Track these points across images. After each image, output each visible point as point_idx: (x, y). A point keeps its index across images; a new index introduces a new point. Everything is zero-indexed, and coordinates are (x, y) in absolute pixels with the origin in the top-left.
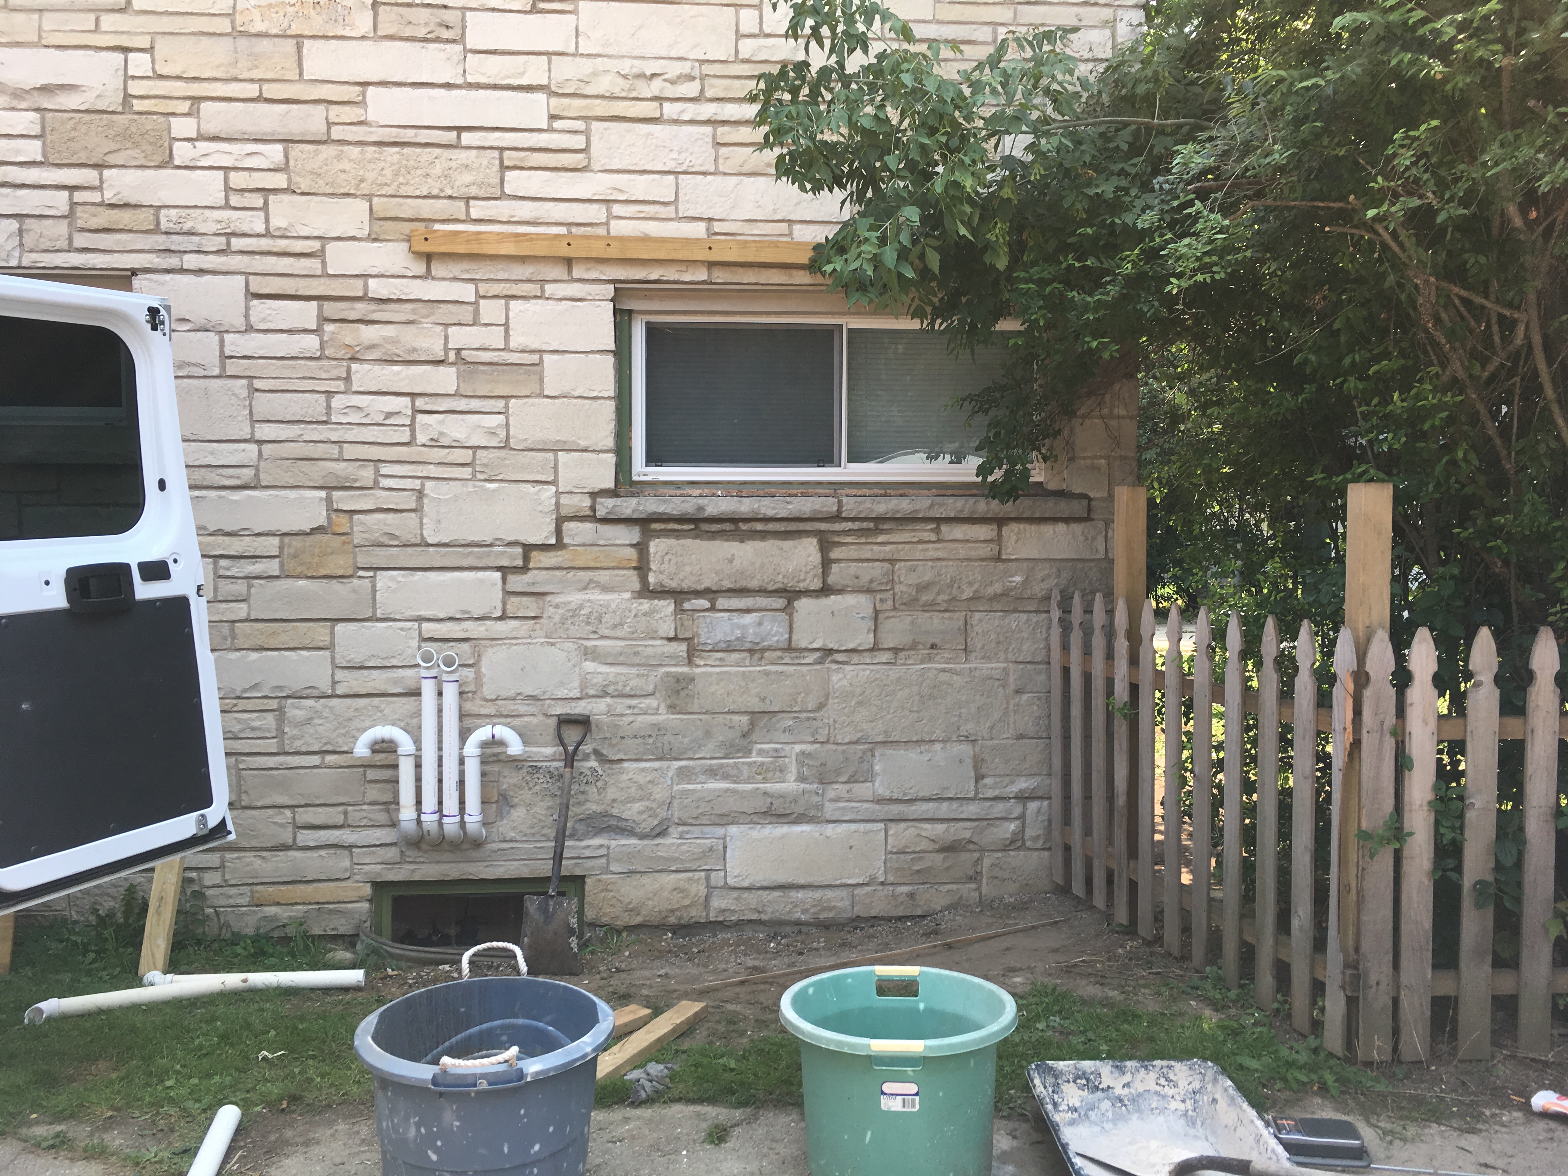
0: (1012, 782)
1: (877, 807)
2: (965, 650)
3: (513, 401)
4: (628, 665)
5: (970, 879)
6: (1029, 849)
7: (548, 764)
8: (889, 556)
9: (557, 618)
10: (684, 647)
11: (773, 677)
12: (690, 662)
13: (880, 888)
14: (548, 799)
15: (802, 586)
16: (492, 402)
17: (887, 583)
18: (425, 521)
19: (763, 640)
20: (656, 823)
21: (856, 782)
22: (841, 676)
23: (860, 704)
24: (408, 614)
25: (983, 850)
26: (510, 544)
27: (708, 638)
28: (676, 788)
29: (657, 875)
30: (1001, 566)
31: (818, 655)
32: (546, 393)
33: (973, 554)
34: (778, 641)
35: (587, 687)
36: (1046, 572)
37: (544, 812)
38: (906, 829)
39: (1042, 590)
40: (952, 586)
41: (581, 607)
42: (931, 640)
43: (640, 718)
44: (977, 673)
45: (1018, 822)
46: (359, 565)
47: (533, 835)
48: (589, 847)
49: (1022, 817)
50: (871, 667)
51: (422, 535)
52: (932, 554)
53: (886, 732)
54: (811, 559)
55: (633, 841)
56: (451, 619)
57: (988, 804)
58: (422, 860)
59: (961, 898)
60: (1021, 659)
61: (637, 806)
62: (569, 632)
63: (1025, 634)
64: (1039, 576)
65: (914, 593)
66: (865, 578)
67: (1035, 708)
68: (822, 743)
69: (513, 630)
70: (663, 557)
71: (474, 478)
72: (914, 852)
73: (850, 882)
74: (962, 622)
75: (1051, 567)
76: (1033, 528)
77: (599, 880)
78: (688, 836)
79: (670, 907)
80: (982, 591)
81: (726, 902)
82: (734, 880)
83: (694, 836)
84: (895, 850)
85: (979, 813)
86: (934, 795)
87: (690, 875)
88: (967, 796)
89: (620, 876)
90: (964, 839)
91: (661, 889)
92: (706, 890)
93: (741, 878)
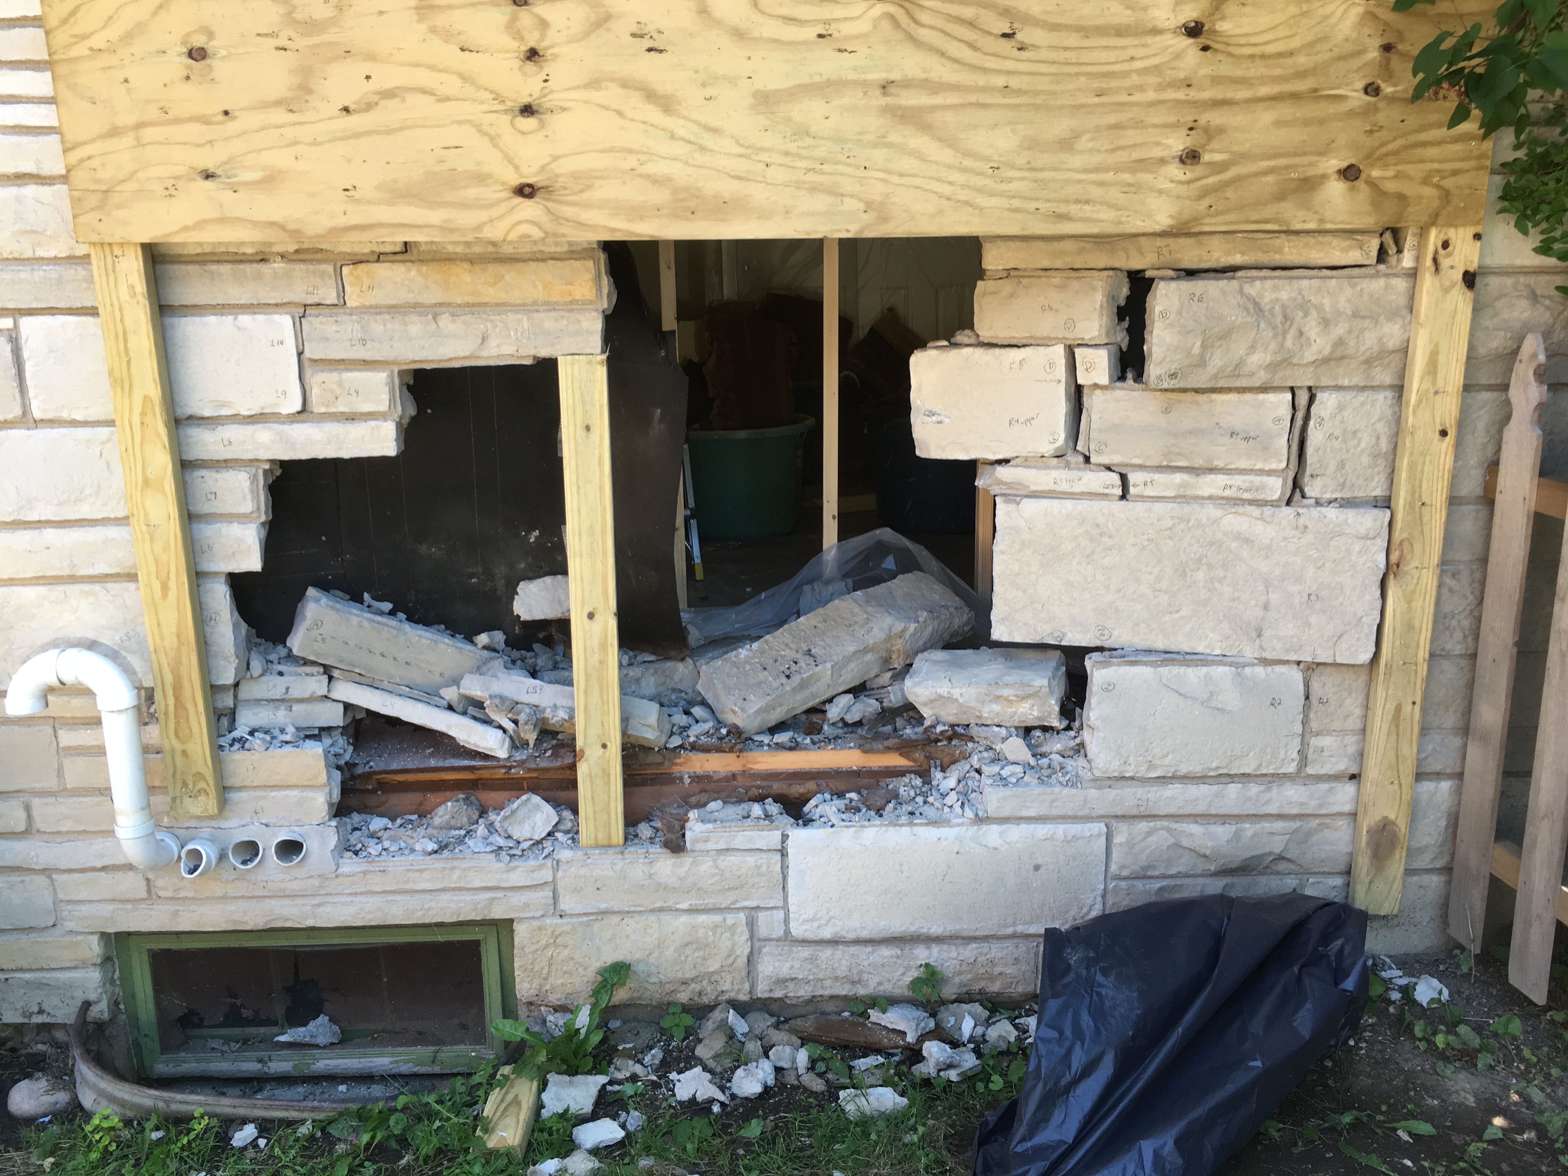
1: (1093, 792)
25: (1305, 873)
29: (653, 917)
38: (1149, 834)
48: (516, 867)
57: (1324, 786)
58: (190, 894)
65: (1196, 351)
72: (1162, 877)
73: (1032, 930)
77: (540, 928)
78: (710, 846)
79: (680, 975)
80: (1352, 343)
81: (788, 965)
82: (804, 927)
83: (722, 845)
84: (1125, 873)
85: (1303, 804)
86: (1212, 770)
87: (717, 918)
88: (1281, 771)
89: (581, 919)
90: (1270, 853)
91: (661, 944)
92: (749, 944)
93: (816, 924)
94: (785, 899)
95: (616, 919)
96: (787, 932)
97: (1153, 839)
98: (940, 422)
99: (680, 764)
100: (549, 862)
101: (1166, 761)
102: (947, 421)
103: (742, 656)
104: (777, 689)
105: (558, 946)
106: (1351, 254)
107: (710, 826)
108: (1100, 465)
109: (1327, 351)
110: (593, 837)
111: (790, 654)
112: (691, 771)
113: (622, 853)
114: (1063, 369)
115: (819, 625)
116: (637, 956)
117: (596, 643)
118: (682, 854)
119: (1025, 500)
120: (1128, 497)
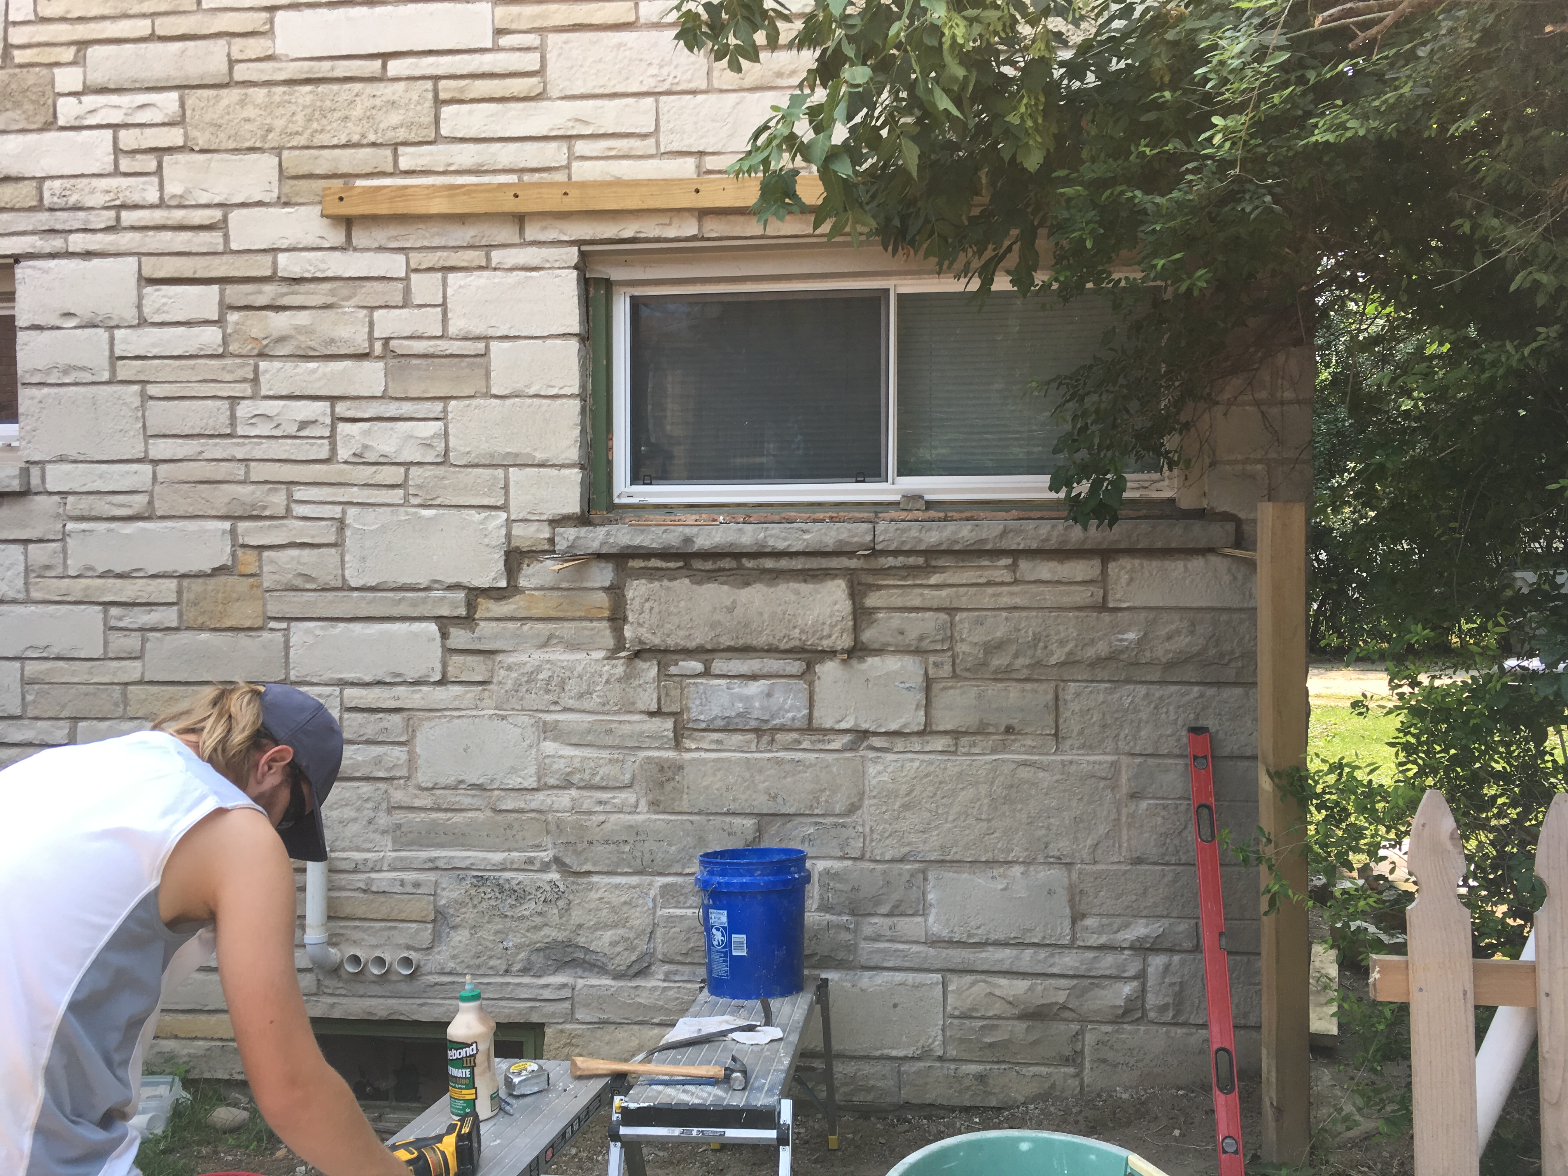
0: (1127, 926)
1: (932, 951)
2: (1056, 735)
3: (453, 403)
4: (599, 747)
5: (1067, 1061)
6: (1152, 1022)
7: (497, 874)
8: (947, 604)
9: (509, 685)
10: (669, 724)
11: (787, 767)
12: (678, 744)
13: (938, 1064)
14: (497, 919)
15: (826, 644)
16: (428, 405)
17: (943, 641)
18: (347, 558)
19: (773, 717)
20: (634, 958)
21: (901, 915)
22: (880, 767)
23: (906, 807)
24: (327, 676)
25: (1084, 1020)
26: (450, 588)
27: (701, 713)
28: (659, 913)
29: (636, 1027)
30: (1106, 617)
31: (847, 738)
32: (494, 391)
33: (1067, 600)
34: (793, 719)
35: (545, 775)
36: (1173, 627)
37: (491, 938)
38: (973, 984)
39: (1167, 652)
40: (1036, 646)
41: (538, 669)
42: (1005, 721)
43: (613, 818)
44: (1073, 768)
45: (1135, 984)
46: (270, 614)
47: (479, 967)
48: (547, 986)
49: (1141, 976)
50: (922, 757)
51: (343, 576)
52: (1006, 601)
53: (942, 848)
54: (837, 607)
55: (606, 981)
56: (379, 683)
57: (1091, 955)
58: (343, 992)
59: (1053, 1086)
60: (1137, 750)
61: (608, 936)
62: (524, 703)
63: (1144, 716)
64: (1163, 632)
65: (981, 656)
66: (912, 635)
67: (1160, 820)
68: (855, 859)
69: (456, 698)
70: (642, 605)
71: (406, 503)
72: (983, 1018)
73: (894, 1053)
74: (1050, 696)
75: (1181, 620)
76: (1154, 565)
77: (562, 1031)
78: (677, 978)
80: (1080, 654)
83: (685, 978)
84: (957, 1013)
85: (1077, 967)
86: (1011, 938)
88: (1059, 942)
89: (588, 1026)
90: (1056, 1003)
95: (613, 1027)
97: (975, 989)
101: (980, 931)
105: (573, 1045)
108: (938, 732)
109: (1063, 658)
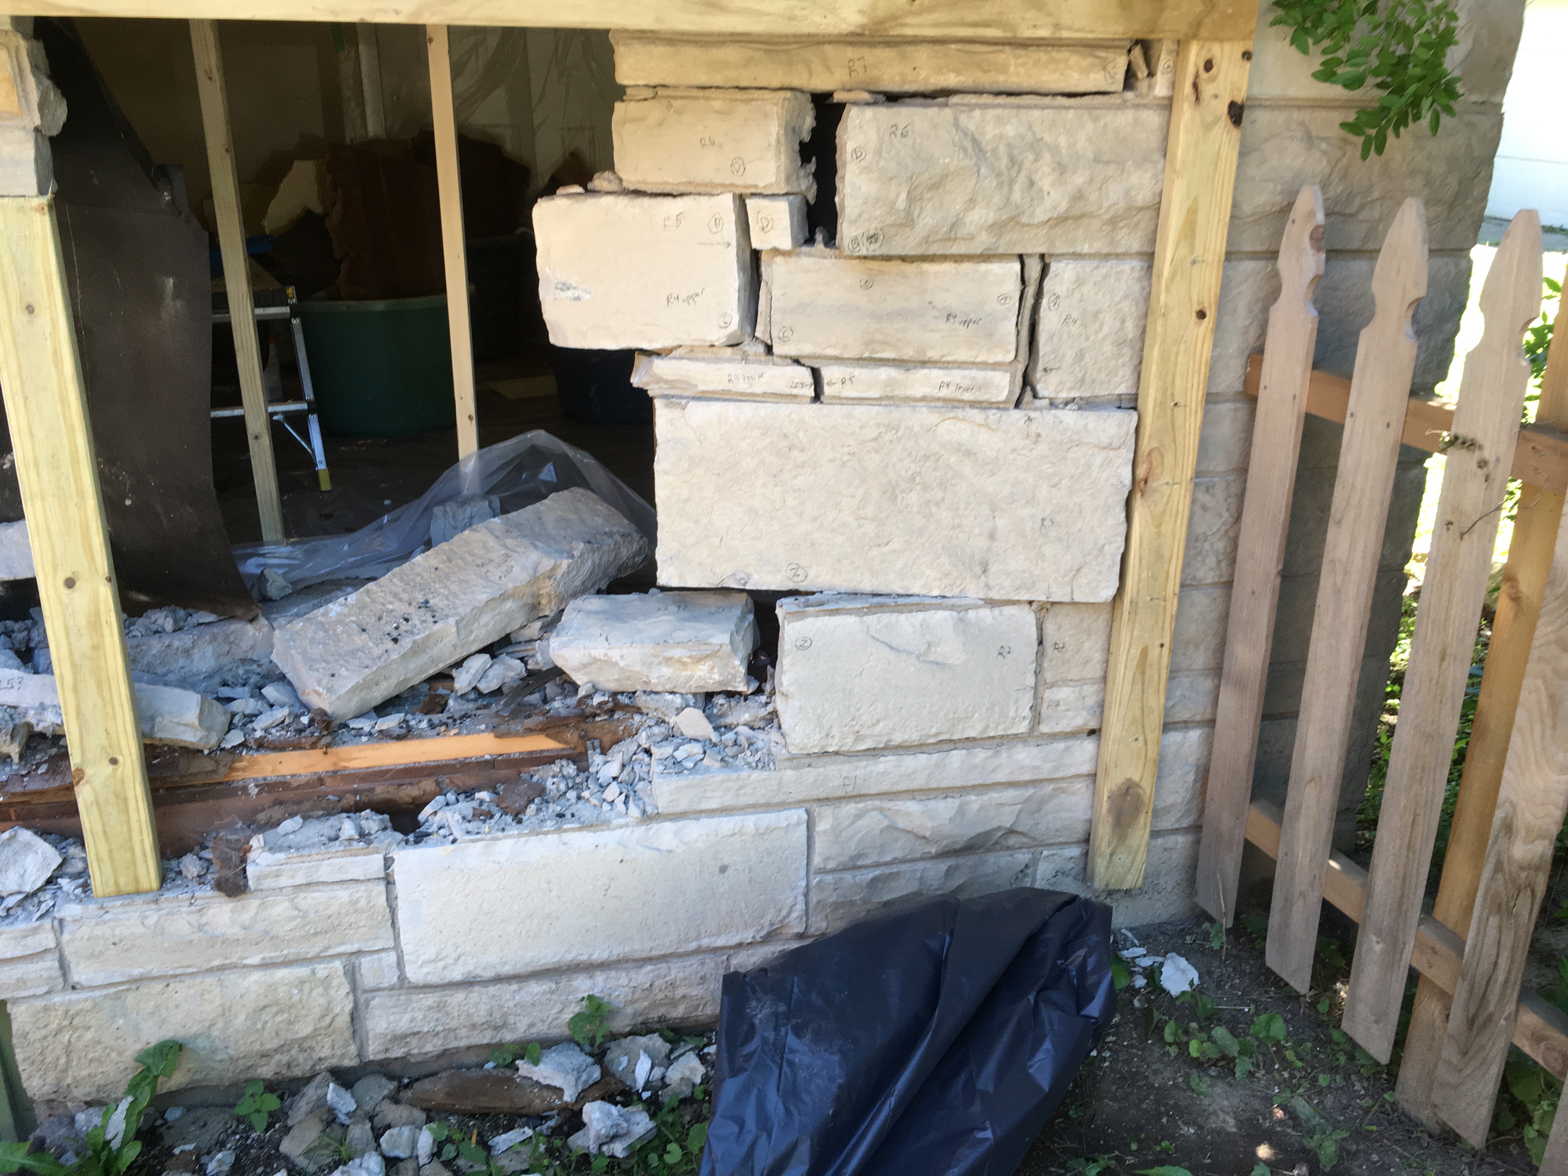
1: (790, 774)
25: (1038, 845)
38: (858, 817)
57: (1060, 746)
72: (875, 865)
73: (720, 942)
77: (46, 1009)
78: (283, 881)
79: (257, 1047)
80: (1094, 196)
81: (407, 1017)
82: (425, 970)
83: (300, 879)
84: (831, 865)
85: (1037, 768)
86: (929, 736)
87: (303, 971)
88: (1010, 732)
89: (105, 992)
90: (999, 828)
91: (225, 1011)
92: (351, 998)
93: (441, 964)
94: (397, 937)
95: (158, 986)
96: (402, 978)
97: (863, 822)
98: (577, 299)
99: (244, 769)
100: (47, 923)
101: (877, 729)
102: (586, 297)
103: (332, 614)
104: (380, 658)
105: (77, 1029)
106: (1092, 76)
107: (281, 856)
108: (785, 357)
109: (1063, 206)
110: (112, 882)
111: (401, 608)
112: (260, 776)
113: (156, 901)
114: (734, 228)
115: (441, 566)
116: (194, 1030)
117: (82, 622)
118: (243, 896)
119: (692, 404)
120: (822, 398)
